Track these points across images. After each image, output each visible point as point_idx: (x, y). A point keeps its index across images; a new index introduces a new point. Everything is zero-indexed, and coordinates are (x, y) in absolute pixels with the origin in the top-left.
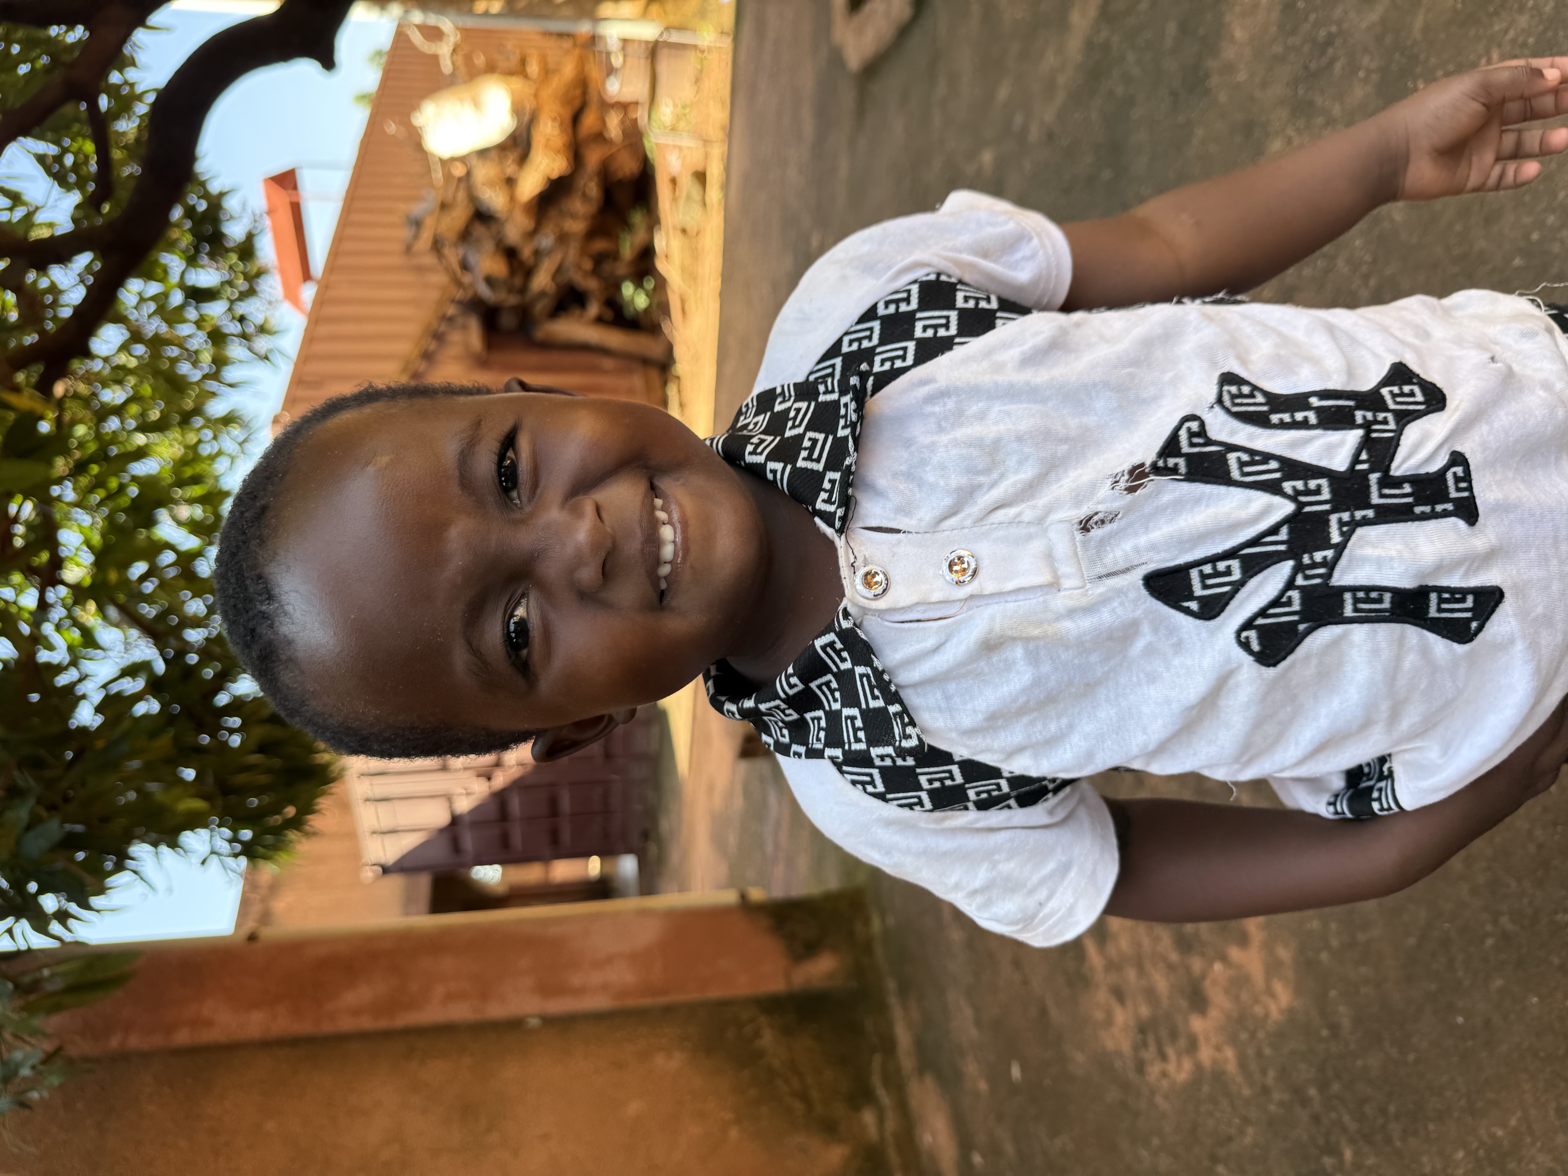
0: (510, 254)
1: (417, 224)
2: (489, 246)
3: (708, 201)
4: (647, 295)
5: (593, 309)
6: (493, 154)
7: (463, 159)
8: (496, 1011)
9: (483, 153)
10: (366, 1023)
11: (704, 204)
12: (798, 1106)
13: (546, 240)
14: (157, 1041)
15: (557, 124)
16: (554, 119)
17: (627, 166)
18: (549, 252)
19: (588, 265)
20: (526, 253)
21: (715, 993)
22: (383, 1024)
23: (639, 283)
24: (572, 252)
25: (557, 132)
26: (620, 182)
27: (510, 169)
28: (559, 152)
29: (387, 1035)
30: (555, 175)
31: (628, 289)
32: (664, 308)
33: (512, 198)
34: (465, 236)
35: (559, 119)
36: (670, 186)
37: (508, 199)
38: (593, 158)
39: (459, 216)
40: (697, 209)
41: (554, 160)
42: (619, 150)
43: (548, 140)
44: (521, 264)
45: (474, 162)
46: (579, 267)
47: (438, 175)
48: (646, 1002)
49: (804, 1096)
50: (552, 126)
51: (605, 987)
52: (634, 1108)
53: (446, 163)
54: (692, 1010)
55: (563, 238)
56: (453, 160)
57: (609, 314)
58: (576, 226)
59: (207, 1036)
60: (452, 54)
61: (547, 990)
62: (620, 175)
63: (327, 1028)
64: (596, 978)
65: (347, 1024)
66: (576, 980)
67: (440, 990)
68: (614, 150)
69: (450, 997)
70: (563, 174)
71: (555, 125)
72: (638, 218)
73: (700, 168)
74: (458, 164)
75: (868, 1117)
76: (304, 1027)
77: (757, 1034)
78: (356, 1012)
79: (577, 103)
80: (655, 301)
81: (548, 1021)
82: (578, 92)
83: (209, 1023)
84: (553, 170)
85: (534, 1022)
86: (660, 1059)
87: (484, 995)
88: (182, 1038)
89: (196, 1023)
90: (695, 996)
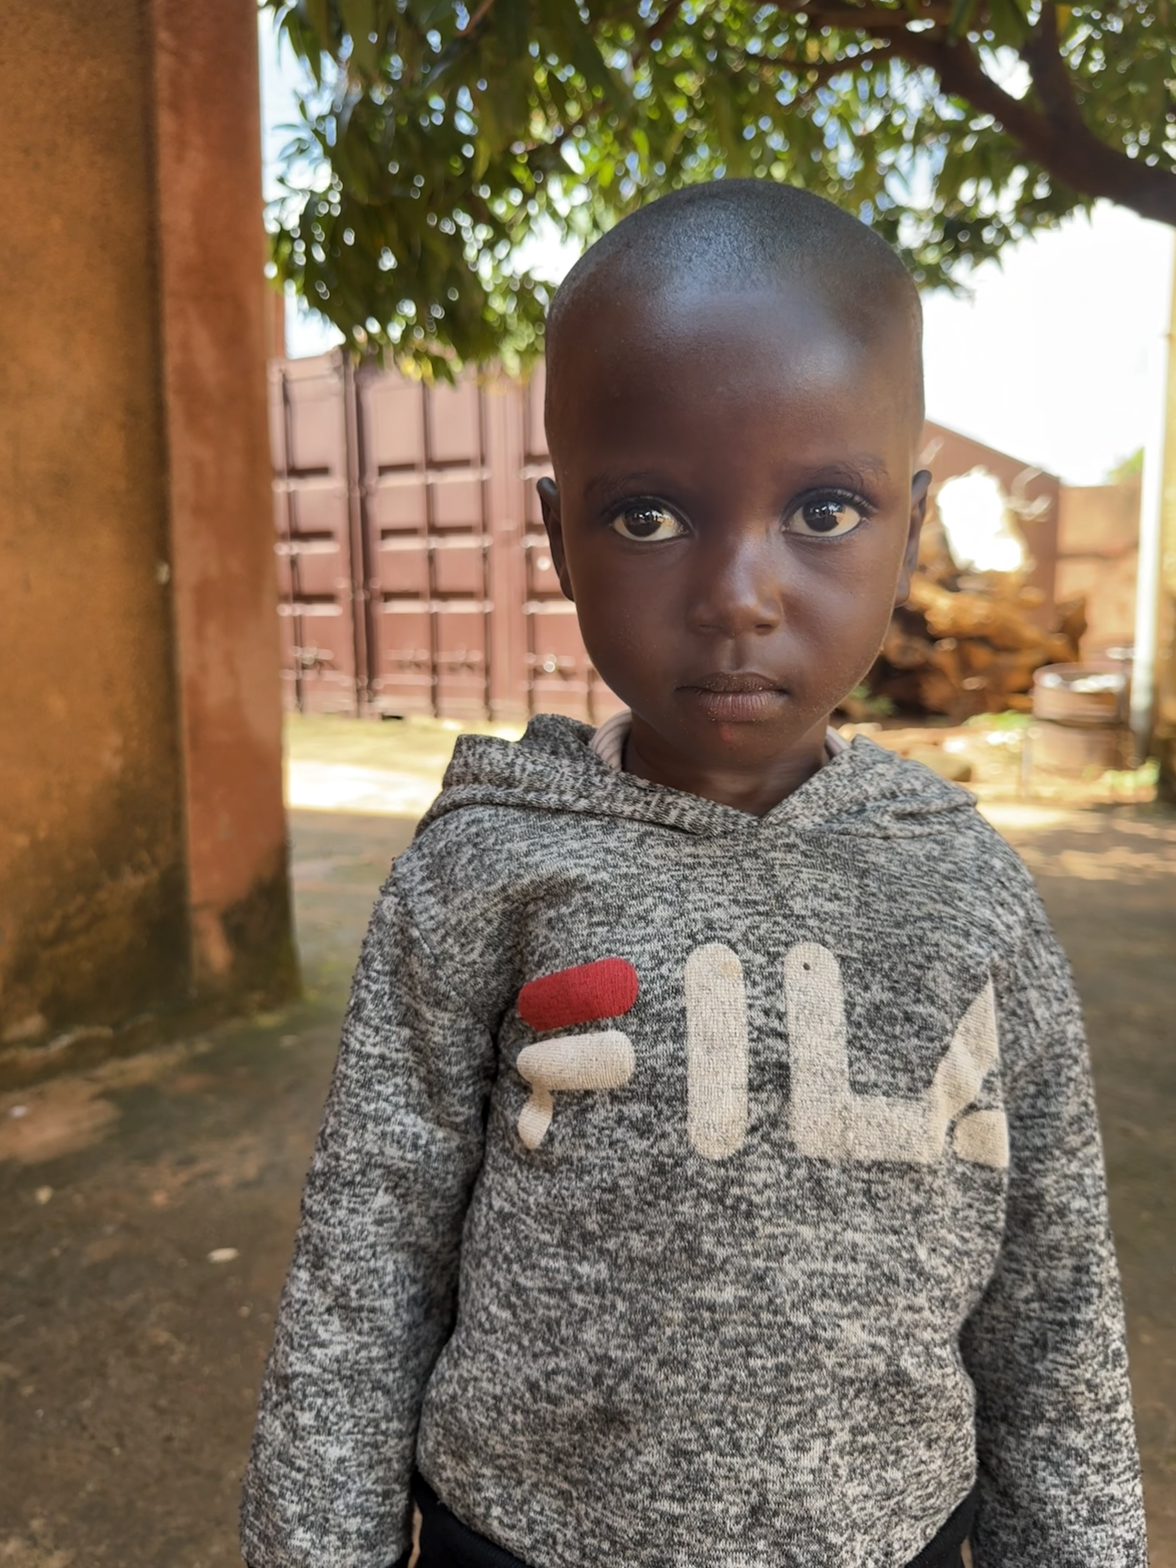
8: (181, 525)
10: (172, 357)
12: (50, 928)
14: (163, 90)
21: (191, 811)
22: (170, 377)
29: (157, 381)
30: (929, 617)
35: (989, 622)
36: (932, 741)
38: (944, 658)
41: (947, 616)
43: (965, 610)
48: (185, 720)
49: (62, 935)
50: (981, 613)
51: (203, 668)
54: (173, 780)
56: (935, 509)
59: (166, 154)
61: (203, 591)
62: (925, 685)
63: (169, 306)
64: (214, 655)
65: (172, 333)
66: (212, 630)
67: (205, 453)
68: (953, 680)
69: (198, 468)
70: (929, 624)
72: (883, 704)
73: (975, 775)
75: (33, 1024)
76: (171, 278)
77: (138, 869)
78: (185, 346)
79: (998, 642)
81: (166, 593)
82: (1009, 643)
83: (180, 159)
84: (936, 615)
85: (163, 574)
86: (115, 739)
87: (199, 511)
88: (166, 123)
89: (181, 143)
90: (189, 784)
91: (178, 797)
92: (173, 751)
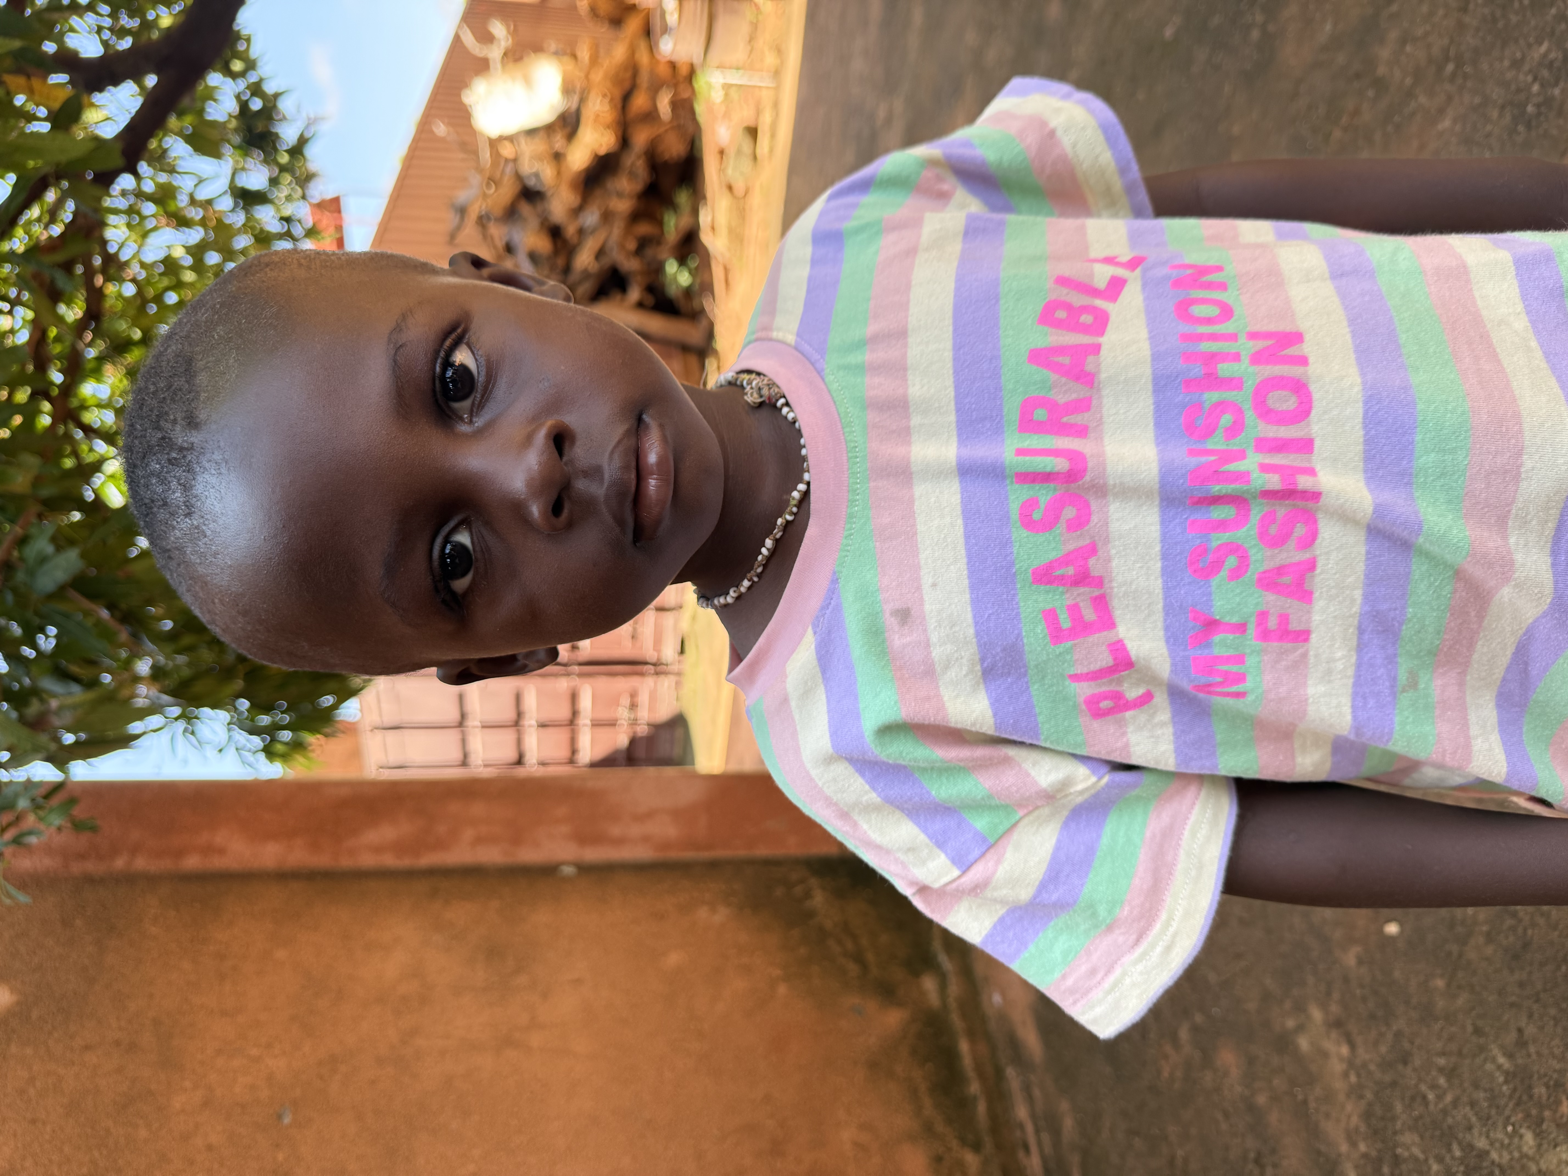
0: (555, 232)
1: (462, 211)
2: (533, 223)
3: (758, 151)
4: (690, 273)
5: (635, 294)
6: (542, 134)
7: (511, 139)
8: (528, 855)
9: (531, 133)
10: (389, 861)
11: (755, 158)
12: (853, 968)
13: (591, 218)
14: (165, 865)
15: (607, 100)
16: (604, 96)
17: (674, 148)
18: (594, 231)
19: (632, 245)
20: (570, 231)
21: (762, 851)
22: (406, 862)
23: (682, 261)
24: (617, 230)
25: (606, 108)
26: (666, 164)
27: (559, 141)
28: (608, 127)
29: (410, 874)
30: (602, 151)
31: (671, 267)
32: (707, 287)
33: (559, 173)
34: (511, 214)
35: (608, 94)
36: (718, 156)
37: (555, 173)
38: (641, 138)
39: (506, 192)
40: (746, 164)
41: (602, 134)
42: (666, 131)
43: (597, 116)
44: (565, 242)
45: (523, 140)
46: (622, 246)
47: (486, 155)
48: (689, 855)
49: (859, 958)
50: (602, 103)
51: (646, 839)
52: (674, 959)
53: (494, 143)
54: (738, 866)
55: (607, 217)
56: (502, 138)
57: (650, 300)
58: (623, 206)
59: (218, 863)
60: (503, 58)
61: (583, 839)
62: (667, 156)
63: (346, 863)
64: (636, 830)
65: (368, 860)
66: (615, 830)
67: (468, 834)
68: (662, 130)
69: (478, 841)
70: (610, 151)
71: (604, 101)
72: (683, 198)
73: (752, 124)
74: (507, 143)
75: (929, 984)
76: (322, 860)
77: (808, 895)
78: (378, 849)
79: (627, 85)
80: (698, 281)
81: (585, 869)
82: (628, 75)
83: (221, 851)
84: (601, 145)
85: (568, 870)
86: (703, 913)
87: (516, 840)
88: (192, 862)
89: (209, 850)
90: (742, 853)
91: (751, 862)
92: (713, 866)
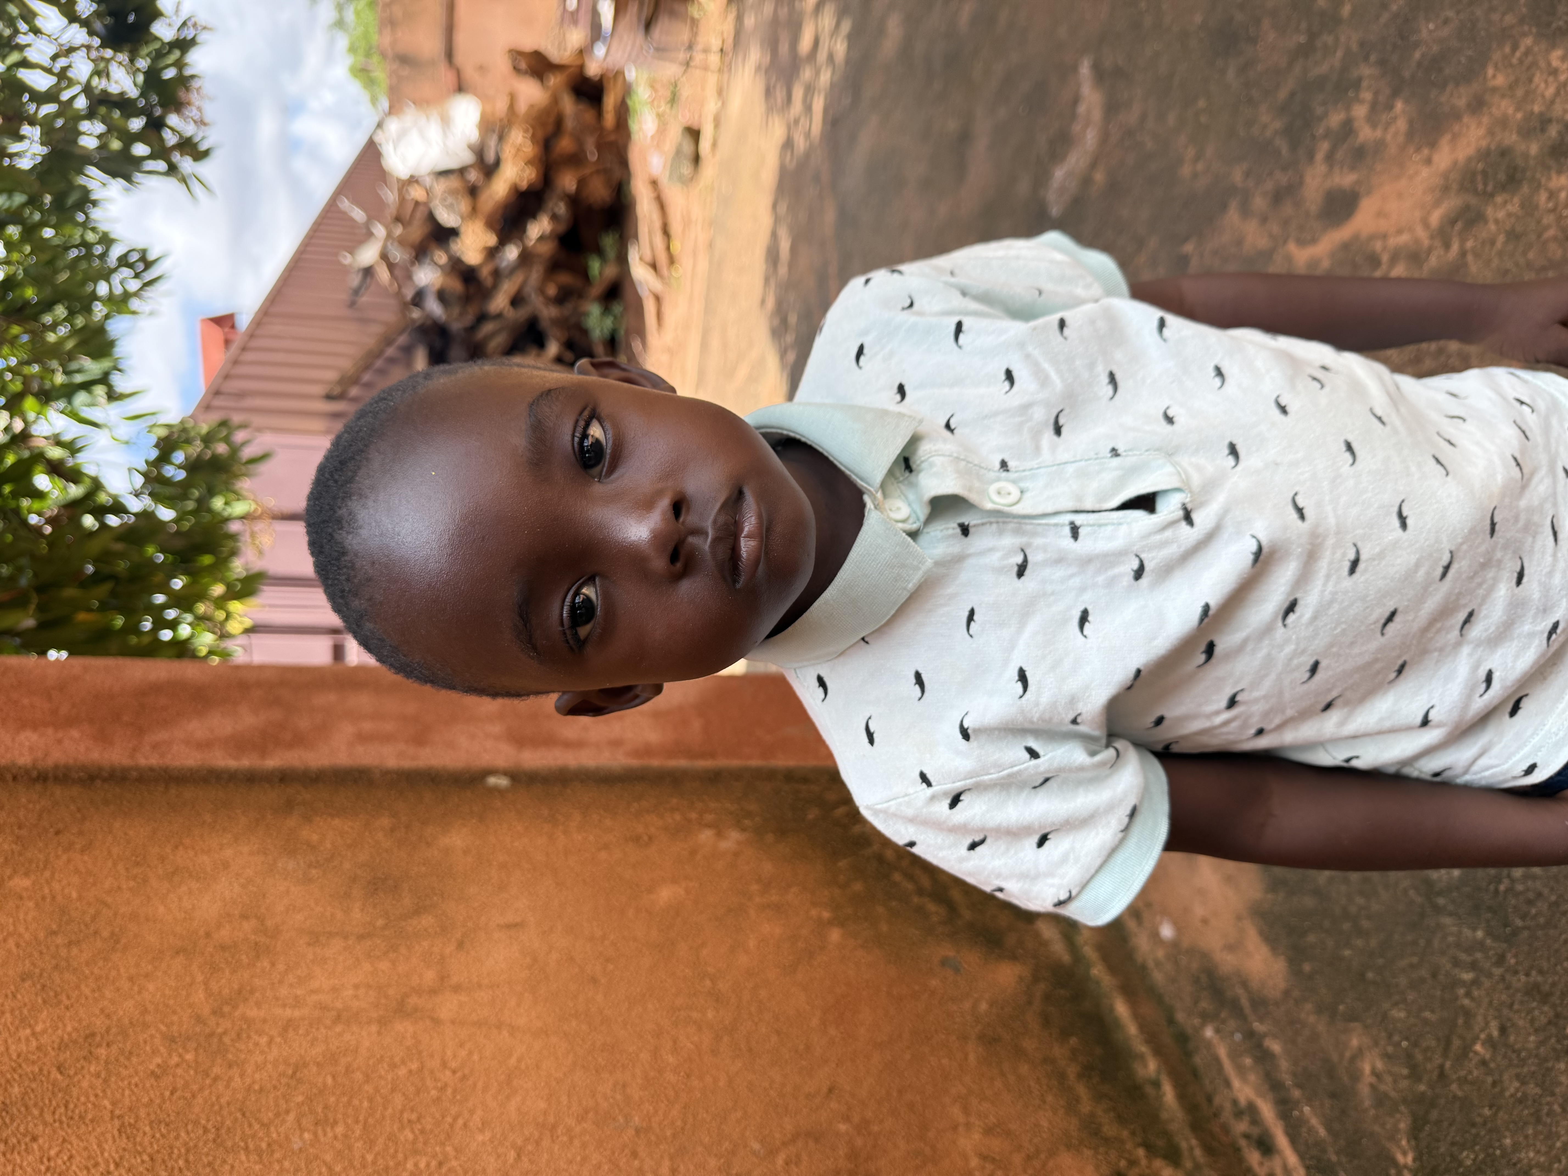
0: (468, 276)
2: (441, 264)
4: (614, 318)
5: (553, 348)
7: (421, 180)
9: (442, 174)
11: (696, 159)
13: (509, 258)
15: (528, 137)
16: (526, 131)
17: (599, 193)
18: (511, 273)
19: (552, 290)
20: (485, 273)
23: (607, 307)
24: (536, 274)
25: (529, 143)
26: (590, 209)
27: (475, 181)
28: (529, 162)
30: (523, 185)
31: (593, 315)
32: (633, 331)
36: (650, 189)
37: (469, 208)
38: (565, 183)
39: (415, 232)
40: (686, 174)
41: (523, 168)
42: (594, 174)
43: (518, 153)
44: (478, 286)
45: (434, 183)
46: (541, 291)
47: (393, 198)
48: (679, 763)
50: (524, 137)
53: (403, 185)
55: (526, 257)
56: (412, 179)
57: (569, 356)
58: (542, 248)
61: (520, 741)
62: (592, 203)
70: (531, 186)
71: (526, 135)
72: (608, 242)
73: (693, 124)
74: (417, 185)
79: (550, 130)
81: (523, 779)
82: (552, 120)
84: (521, 179)
85: (498, 781)
86: (705, 837)
87: (419, 739)
90: (756, 762)
